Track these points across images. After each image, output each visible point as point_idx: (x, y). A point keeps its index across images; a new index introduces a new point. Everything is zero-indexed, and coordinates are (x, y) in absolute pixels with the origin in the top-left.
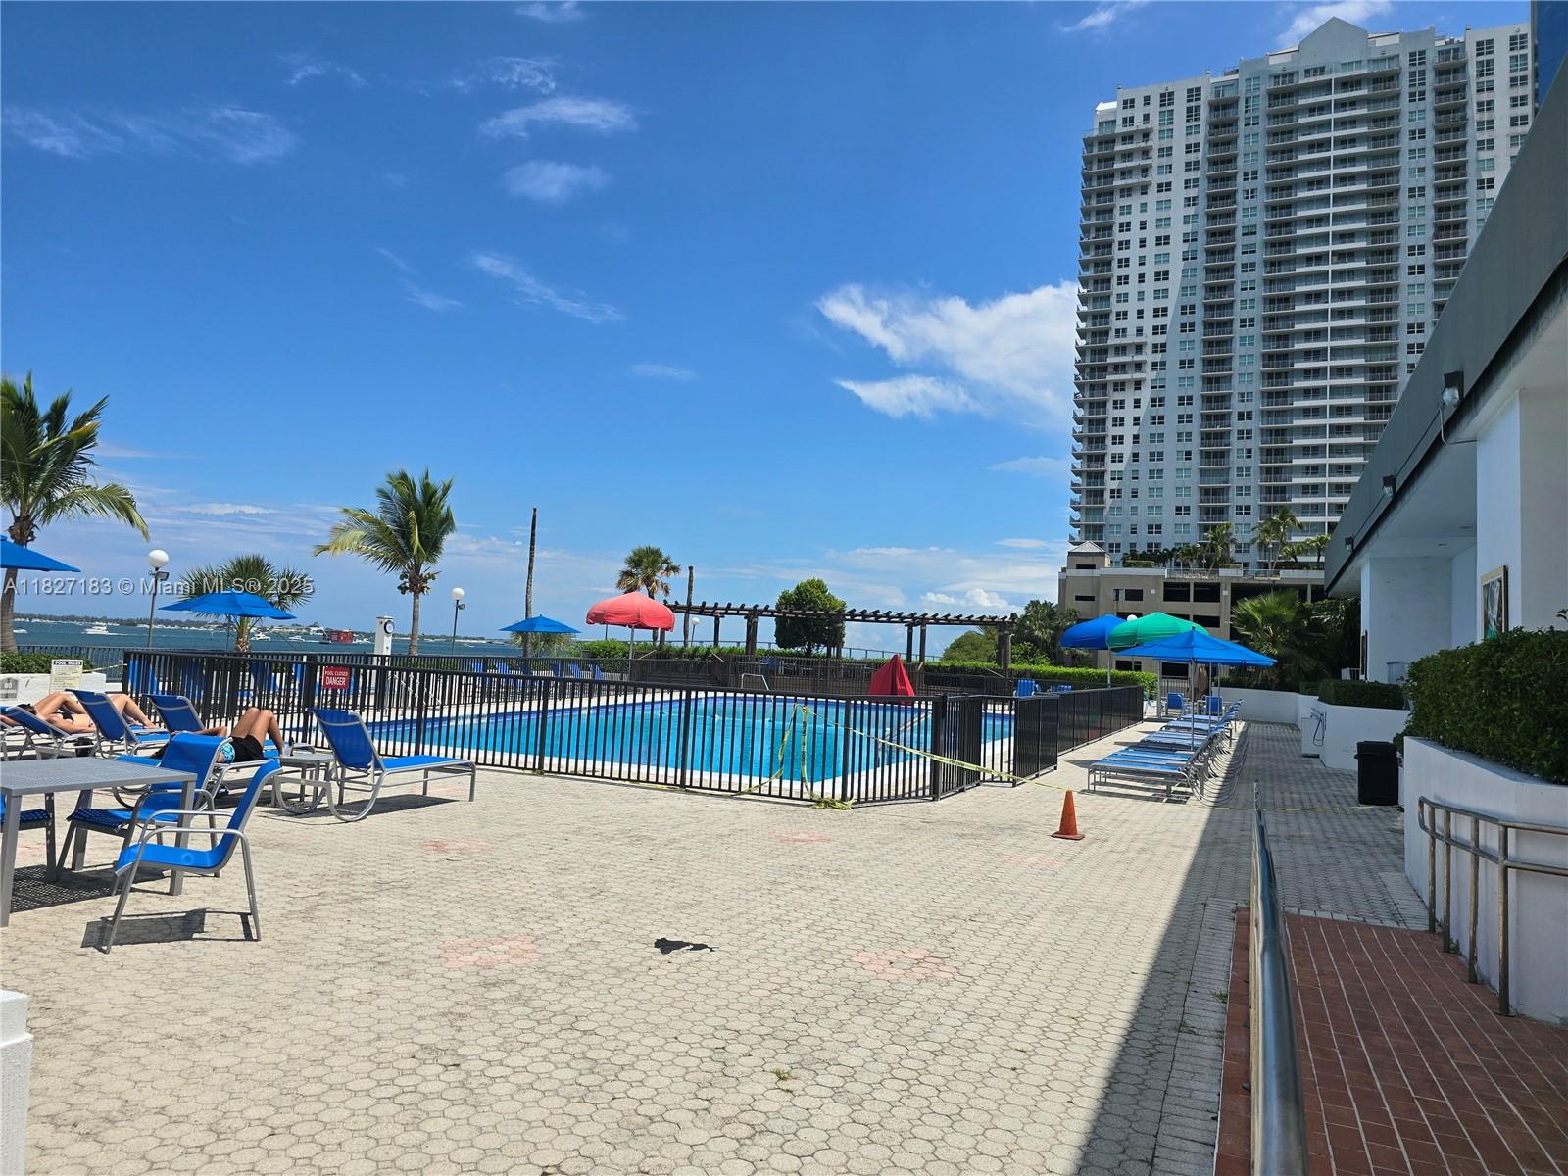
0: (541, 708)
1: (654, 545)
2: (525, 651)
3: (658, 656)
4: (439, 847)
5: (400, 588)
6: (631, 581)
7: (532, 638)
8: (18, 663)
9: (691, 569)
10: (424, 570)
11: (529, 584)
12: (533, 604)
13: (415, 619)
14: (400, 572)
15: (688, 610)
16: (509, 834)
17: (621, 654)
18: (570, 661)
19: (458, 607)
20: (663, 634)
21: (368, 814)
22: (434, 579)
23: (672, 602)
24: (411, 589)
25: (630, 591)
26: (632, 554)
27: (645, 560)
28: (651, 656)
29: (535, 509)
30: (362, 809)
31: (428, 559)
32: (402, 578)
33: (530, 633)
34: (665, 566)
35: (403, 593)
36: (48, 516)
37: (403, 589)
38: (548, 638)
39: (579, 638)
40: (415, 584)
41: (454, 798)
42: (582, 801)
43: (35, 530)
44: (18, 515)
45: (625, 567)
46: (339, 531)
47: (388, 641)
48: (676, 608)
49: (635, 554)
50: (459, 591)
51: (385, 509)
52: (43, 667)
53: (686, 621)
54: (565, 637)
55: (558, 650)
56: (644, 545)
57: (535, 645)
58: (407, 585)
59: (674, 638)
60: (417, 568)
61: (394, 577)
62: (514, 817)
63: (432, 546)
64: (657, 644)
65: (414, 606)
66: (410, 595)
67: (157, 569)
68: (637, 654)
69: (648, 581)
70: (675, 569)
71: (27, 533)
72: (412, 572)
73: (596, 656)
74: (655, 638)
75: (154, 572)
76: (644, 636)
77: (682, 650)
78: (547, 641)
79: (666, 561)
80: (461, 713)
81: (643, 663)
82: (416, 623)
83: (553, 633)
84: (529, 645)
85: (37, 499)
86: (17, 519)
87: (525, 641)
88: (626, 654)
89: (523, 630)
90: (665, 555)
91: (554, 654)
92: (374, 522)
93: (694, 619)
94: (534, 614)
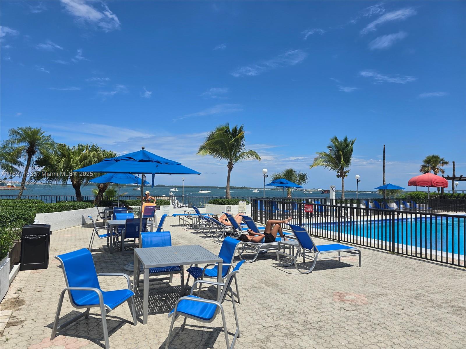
0: (391, 218)
1: (436, 154)
2: (384, 196)
3: (441, 197)
4: (341, 297)
5: (337, 176)
6: (426, 169)
7: (386, 192)
8: (231, 202)
9: (454, 162)
10: (345, 169)
11: (384, 172)
12: (386, 179)
13: (343, 186)
14: (337, 171)
15: (454, 178)
16: (378, 293)
17: (424, 197)
18: (402, 200)
19: (358, 181)
20: (442, 188)
21: (313, 270)
22: (348, 172)
23: (446, 176)
24: (341, 176)
25: (426, 173)
26: (426, 159)
27: (432, 160)
28: (437, 198)
29: (384, 145)
30: (311, 267)
31: (346, 166)
32: (337, 173)
33: (386, 190)
34: (441, 162)
35: (338, 178)
36: (236, 161)
37: (338, 176)
38: (393, 191)
39: (405, 191)
40: (342, 175)
41: (352, 264)
42: (417, 273)
43: (233, 165)
44: (229, 162)
45: (423, 164)
46: (316, 159)
47: (334, 194)
48: (448, 178)
49: (427, 158)
50: (358, 176)
51: (330, 151)
52: (237, 203)
53: (453, 183)
54: (400, 190)
55: (398, 195)
56: (431, 154)
57: (388, 194)
58: (340, 175)
59: (448, 190)
60: (342, 169)
61: (335, 173)
62: (381, 280)
63: (347, 161)
64: (440, 192)
65: (342, 182)
66: (340, 178)
67: (265, 174)
68: (431, 197)
69: (434, 169)
70: (446, 163)
71: (231, 166)
72: (341, 171)
73: (413, 198)
74: (439, 190)
75: (264, 175)
76: (434, 190)
77: (452, 195)
78: (392, 193)
79: (442, 160)
80: (359, 220)
81: (434, 200)
82: (343, 187)
83: (394, 190)
84: (385, 194)
85: (233, 156)
86: (229, 163)
87: (384, 193)
88: (426, 197)
89: (383, 189)
90: (441, 157)
91: (395, 197)
92: (327, 155)
93: (456, 182)
94: (387, 183)
